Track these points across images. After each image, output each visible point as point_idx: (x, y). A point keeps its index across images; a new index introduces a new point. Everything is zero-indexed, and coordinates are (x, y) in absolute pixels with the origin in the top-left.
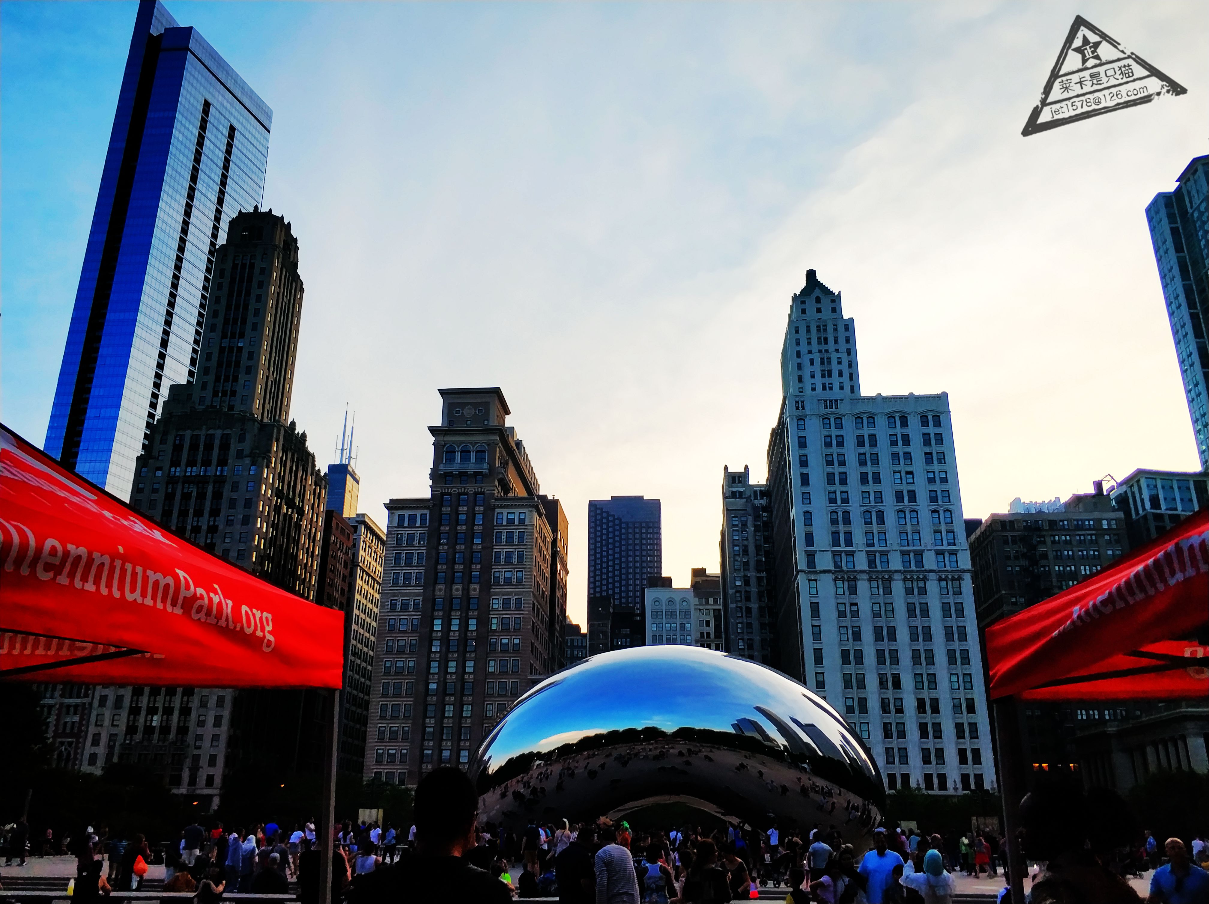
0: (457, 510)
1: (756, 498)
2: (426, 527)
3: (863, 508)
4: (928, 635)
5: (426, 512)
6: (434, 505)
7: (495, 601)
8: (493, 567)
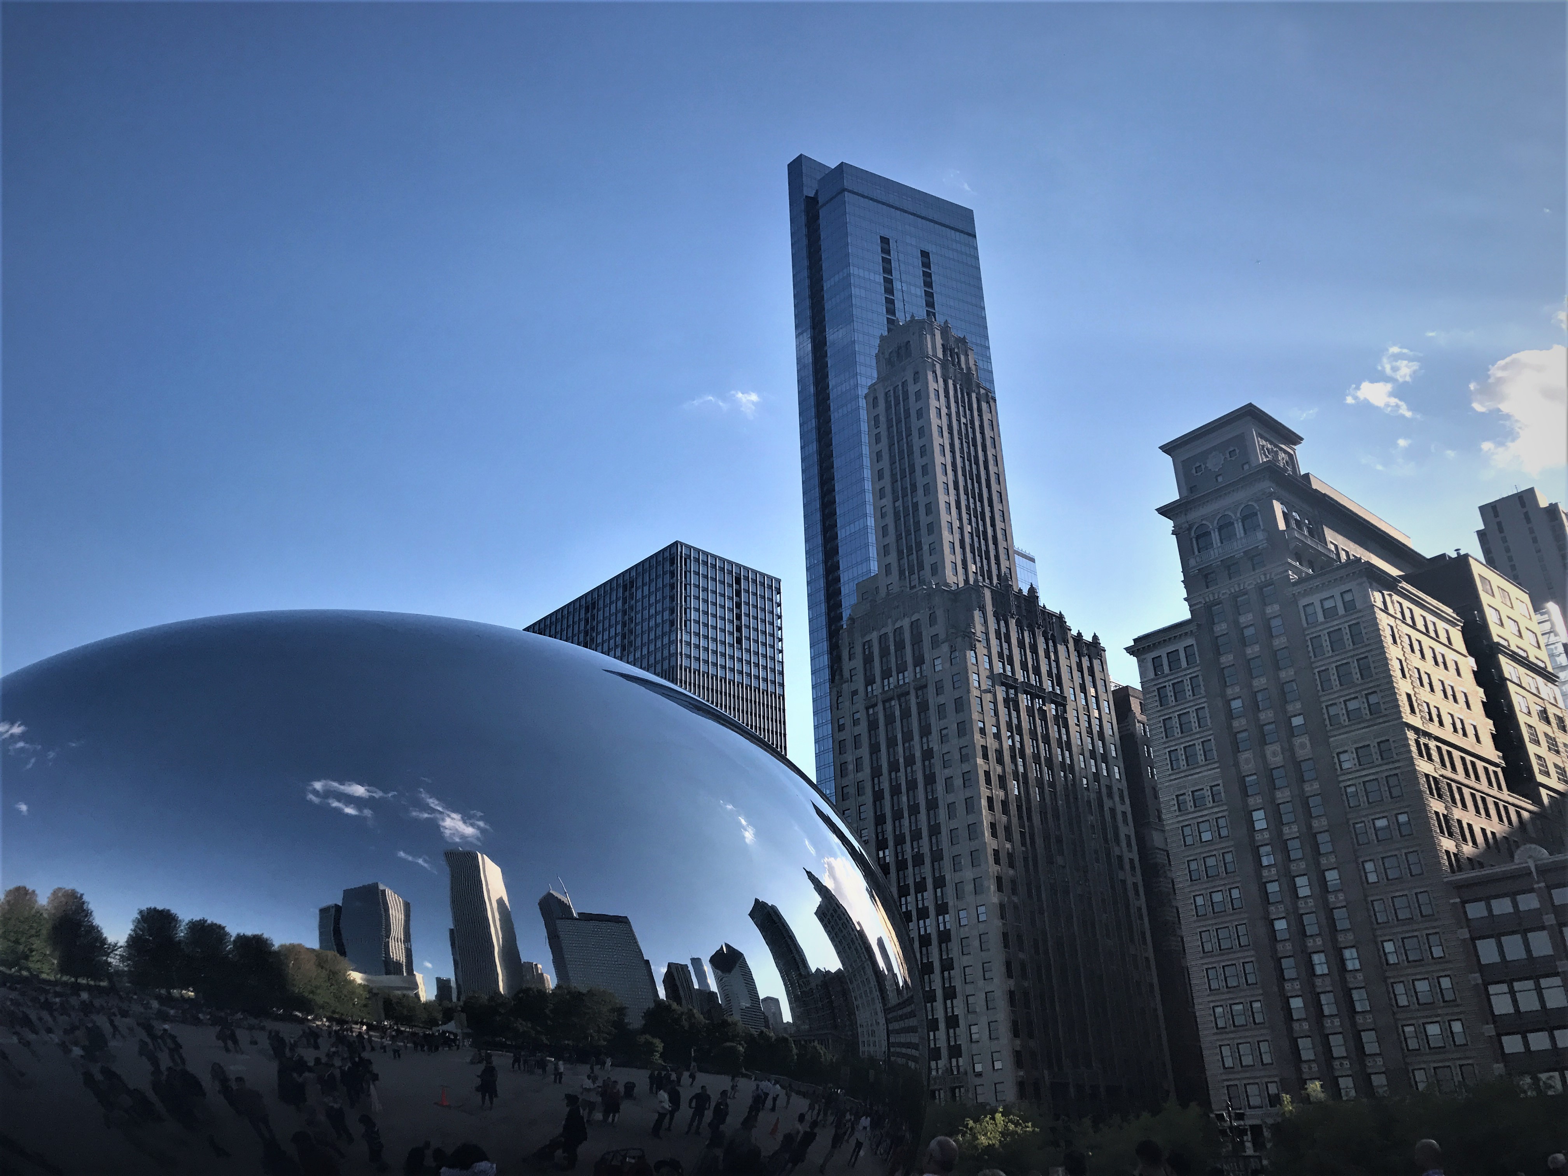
0: (1236, 623)
2: (1197, 666)
5: (1191, 641)
6: (1198, 625)
7: (1343, 757)
8: (1323, 699)
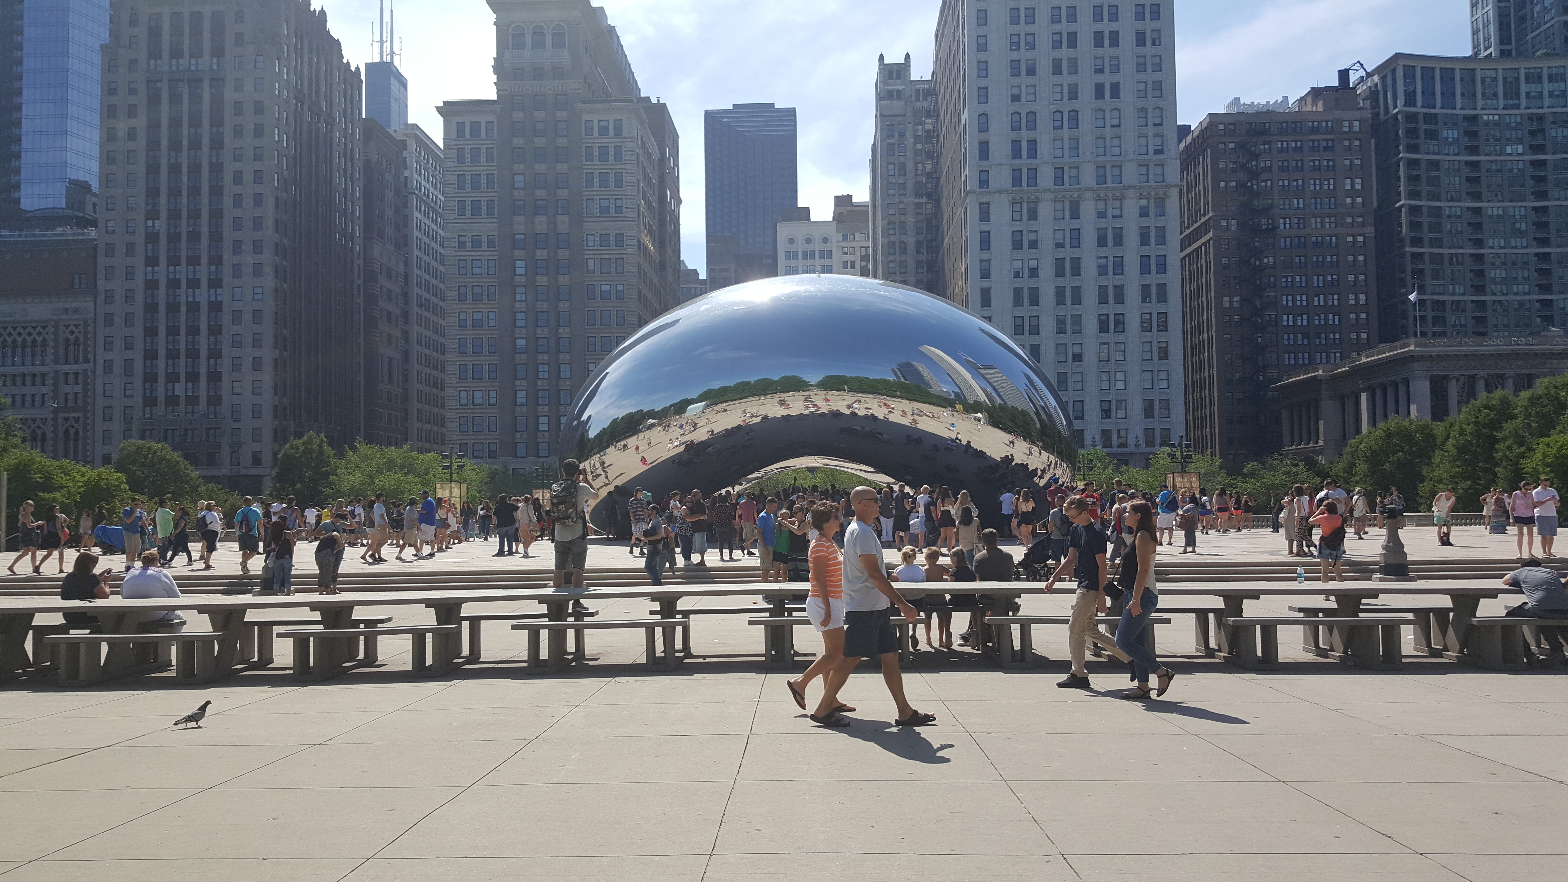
0: (533, 116)
1: (918, 100)
2: (494, 140)
3: (1054, 108)
4: (1120, 266)
5: (493, 119)
6: (502, 109)
7: (590, 238)
8: (585, 193)
